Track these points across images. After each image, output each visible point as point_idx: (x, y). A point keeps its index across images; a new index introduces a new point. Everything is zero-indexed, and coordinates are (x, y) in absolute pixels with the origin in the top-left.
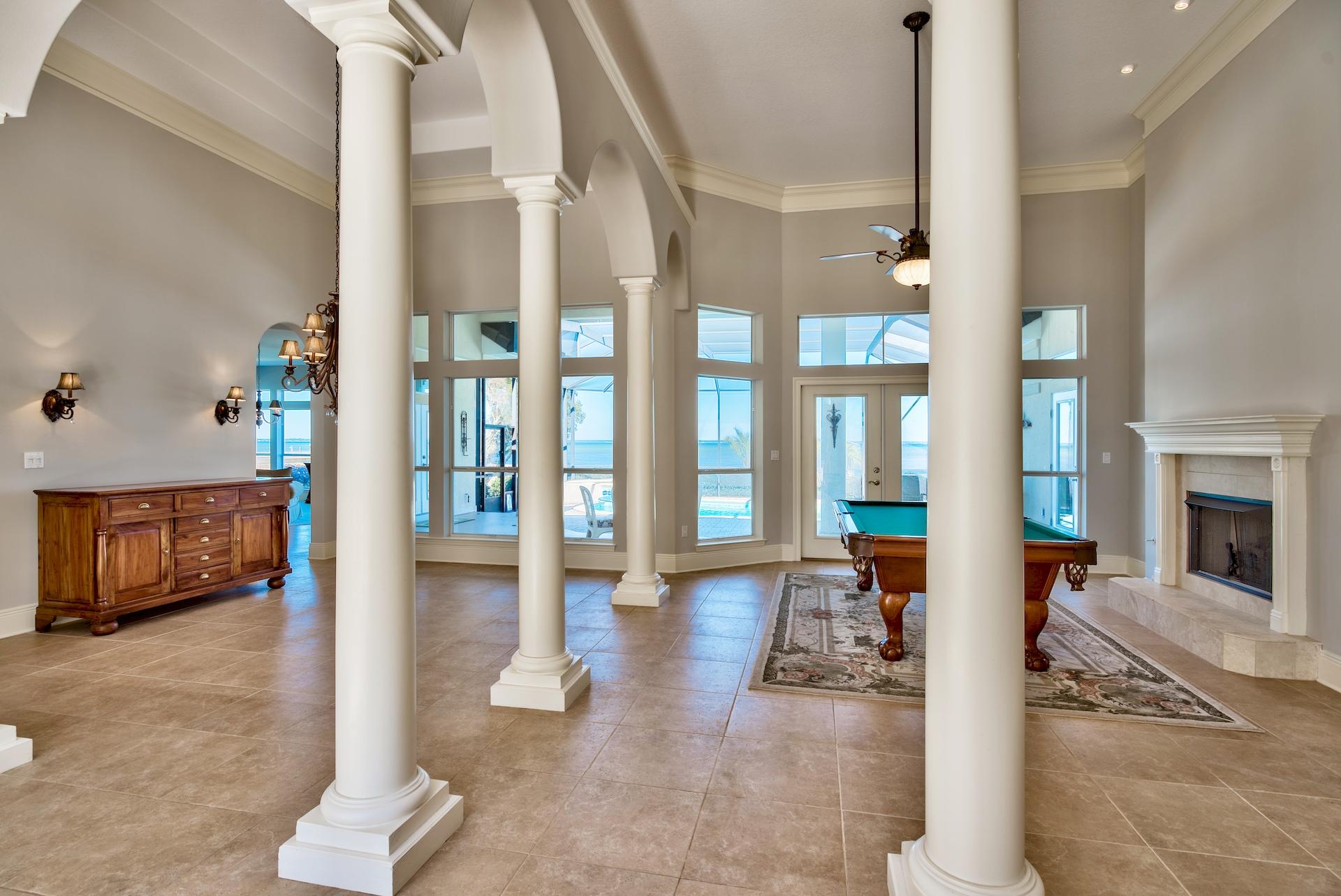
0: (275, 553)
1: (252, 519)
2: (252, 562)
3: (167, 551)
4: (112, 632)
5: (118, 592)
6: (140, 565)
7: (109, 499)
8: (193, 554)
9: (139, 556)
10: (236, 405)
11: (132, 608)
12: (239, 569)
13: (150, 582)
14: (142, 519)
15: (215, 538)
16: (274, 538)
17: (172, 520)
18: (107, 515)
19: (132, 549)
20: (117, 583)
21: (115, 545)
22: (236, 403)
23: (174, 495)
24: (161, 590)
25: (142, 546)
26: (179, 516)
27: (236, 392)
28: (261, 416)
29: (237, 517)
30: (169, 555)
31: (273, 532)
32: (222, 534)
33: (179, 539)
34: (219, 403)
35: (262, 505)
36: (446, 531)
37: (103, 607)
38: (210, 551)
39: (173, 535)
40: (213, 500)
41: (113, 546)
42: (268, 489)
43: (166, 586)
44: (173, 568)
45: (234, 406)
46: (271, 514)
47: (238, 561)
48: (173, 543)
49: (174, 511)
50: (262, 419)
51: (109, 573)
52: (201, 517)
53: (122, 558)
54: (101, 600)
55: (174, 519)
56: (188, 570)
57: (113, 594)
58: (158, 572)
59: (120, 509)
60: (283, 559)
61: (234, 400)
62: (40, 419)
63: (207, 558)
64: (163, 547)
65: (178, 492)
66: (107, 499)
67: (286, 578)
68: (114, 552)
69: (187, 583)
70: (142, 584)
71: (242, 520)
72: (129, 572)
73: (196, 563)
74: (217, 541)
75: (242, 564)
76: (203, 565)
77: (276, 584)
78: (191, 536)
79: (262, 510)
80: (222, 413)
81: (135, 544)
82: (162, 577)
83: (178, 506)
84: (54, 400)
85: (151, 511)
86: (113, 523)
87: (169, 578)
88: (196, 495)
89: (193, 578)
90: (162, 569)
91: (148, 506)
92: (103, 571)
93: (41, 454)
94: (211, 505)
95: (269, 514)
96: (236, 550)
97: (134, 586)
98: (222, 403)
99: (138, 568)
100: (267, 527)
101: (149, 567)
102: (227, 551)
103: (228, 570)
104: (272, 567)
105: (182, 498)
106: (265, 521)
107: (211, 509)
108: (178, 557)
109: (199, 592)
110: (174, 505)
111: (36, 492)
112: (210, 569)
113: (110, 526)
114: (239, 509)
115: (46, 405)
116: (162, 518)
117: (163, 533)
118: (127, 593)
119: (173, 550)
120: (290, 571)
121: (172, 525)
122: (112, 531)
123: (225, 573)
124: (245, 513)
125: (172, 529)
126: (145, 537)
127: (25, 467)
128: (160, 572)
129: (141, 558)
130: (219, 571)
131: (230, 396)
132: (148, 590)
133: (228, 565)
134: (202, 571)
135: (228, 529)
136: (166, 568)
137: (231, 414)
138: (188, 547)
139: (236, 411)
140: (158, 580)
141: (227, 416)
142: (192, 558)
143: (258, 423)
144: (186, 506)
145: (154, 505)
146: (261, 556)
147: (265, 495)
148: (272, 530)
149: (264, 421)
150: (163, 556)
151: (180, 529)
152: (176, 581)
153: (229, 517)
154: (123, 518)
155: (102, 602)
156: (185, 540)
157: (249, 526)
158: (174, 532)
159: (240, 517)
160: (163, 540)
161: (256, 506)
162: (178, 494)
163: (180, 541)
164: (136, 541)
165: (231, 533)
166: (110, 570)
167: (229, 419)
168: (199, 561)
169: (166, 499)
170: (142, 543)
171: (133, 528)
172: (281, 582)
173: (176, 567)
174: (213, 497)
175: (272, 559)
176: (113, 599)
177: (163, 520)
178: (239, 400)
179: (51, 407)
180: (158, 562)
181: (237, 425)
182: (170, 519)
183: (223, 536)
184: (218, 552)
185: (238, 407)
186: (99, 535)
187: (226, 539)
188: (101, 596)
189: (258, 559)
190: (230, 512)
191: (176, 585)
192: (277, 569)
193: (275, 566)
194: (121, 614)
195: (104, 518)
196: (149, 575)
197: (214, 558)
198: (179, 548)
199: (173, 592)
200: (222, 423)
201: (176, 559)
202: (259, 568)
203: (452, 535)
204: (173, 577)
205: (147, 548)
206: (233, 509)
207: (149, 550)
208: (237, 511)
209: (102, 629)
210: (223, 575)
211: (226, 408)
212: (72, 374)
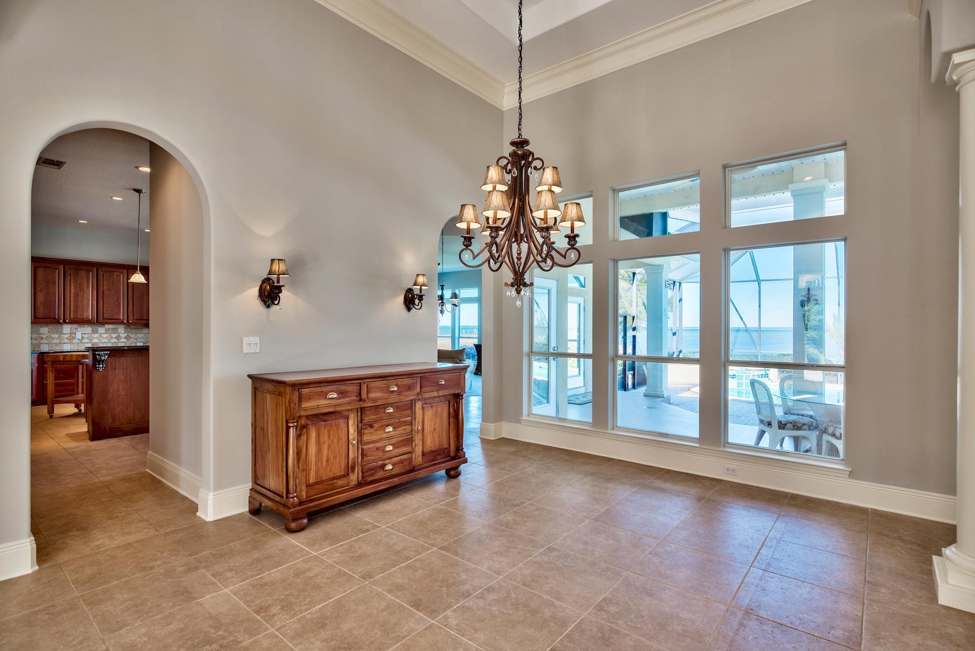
0: (452, 442)
1: (432, 407)
2: (432, 452)
3: (354, 442)
4: (301, 529)
5: (309, 486)
6: (330, 457)
7: (299, 389)
8: (378, 445)
9: (329, 447)
10: (421, 292)
11: (320, 504)
12: (420, 459)
13: (339, 474)
14: (331, 410)
15: (398, 428)
16: (452, 426)
17: (359, 410)
18: (297, 405)
19: (322, 440)
20: (307, 477)
21: (305, 436)
22: (421, 289)
23: (360, 383)
24: (349, 483)
25: (331, 436)
26: (365, 406)
27: (421, 280)
28: (444, 307)
29: (419, 405)
30: (356, 445)
31: (451, 420)
32: (405, 423)
33: (365, 429)
34: (407, 291)
35: (441, 393)
36: (610, 424)
37: (293, 503)
38: (394, 441)
39: (360, 425)
40: (396, 389)
41: (304, 438)
42: (447, 376)
43: (354, 478)
44: (360, 459)
45: (419, 293)
46: (449, 402)
47: (419, 450)
48: (360, 433)
49: (361, 400)
50: (444, 309)
51: (300, 466)
52: (385, 406)
53: (313, 449)
54: (291, 496)
55: (361, 408)
56: (374, 460)
57: (304, 488)
58: (347, 462)
59: (310, 398)
60: (459, 448)
61: (419, 287)
62: (257, 304)
63: (391, 448)
64: (351, 437)
65: (363, 381)
66: (297, 388)
67: (462, 467)
68: (305, 443)
69: (372, 475)
70: (331, 476)
71: (423, 408)
72: (319, 464)
73: (380, 454)
74: (400, 430)
75: (423, 454)
76: (387, 455)
77: (453, 474)
78: (376, 425)
79: (441, 398)
80: (411, 300)
81: (325, 436)
82: (350, 469)
83: (364, 396)
84: (268, 287)
85: (338, 401)
86: (303, 413)
87: (356, 469)
88: (381, 383)
89: (378, 470)
90: (350, 461)
91: (335, 396)
92: (294, 466)
93: (257, 340)
94: (395, 394)
95: (448, 402)
96: (418, 439)
97: (323, 479)
98: (410, 291)
99: (328, 460)
100: (445, 414)
101: (338, 458)
102: (409, 441)
103: (410, 460)
104: (449, 456)
105: (367, 387)
106: (443, 409)
107: (394, 398)
108: (365, 447)
109: (383, 485)
110: (360, 394)
111: (249, 376)
112: (394, 459)
113: (300, 417)
114: (420, 397)
115: (261, 291)
116: (349, 408)
117: (351, 423)
118: (317, 486)
119: (360, 442)
120: (465, 461)
121: (359, 414)
122: (303, 421)
123: (407, 463)
124: (425, 402)
125: (359, 418)
126: (334, 427)
127: (244, 352)
128: (348, 463)
129: (331, 449)
130: (402, 462)
131: (415, 284)
132: (338, 483)
133: (409, 455)
134: (387, 461)
135: (410, 418)
136: (354, 459)
137: (417, 301)
138: (374, 438)
139: (421, 298)
140: (347, 473)
141: (414, 303)
142: (378, 449)
143: (442, 312)
144: (372, 395)
145: (342, 394)
146: (440, 445)
147: (443, 383)
148: (449, 419)
149: (446, 311)
150: (351, 446)
151: (367, 419)
152: (362, 472)
153: (411, 405)
154: (312, 408)
155: (292, 498)
156: (371, 430)
157: (429, 414)
158: (361, 422)
159: (421, 406)
160: (351, 430)
161: (435, 394)
162: (364, 383)
163: (366, 431)
164: (326, 431)
165: (413, 421)
166: (301, 462)
167: (416, 306)
168: (384, 451)
169: (352, 388)
170: (331, 433)
171: (324, 418)
172: (457, 472)
173: (362, 458)
174: (397, 385)
175: (450, 447)
176: (304, 493)
177: (351, 410)
178: (423, 287)
179: (266, 294)
180: (347, 452)
181: (421, 311)
182: (357, 409)
183: (406, 425)
184: (401, 441)
185: (422, 294)
186: (290, 427)
187: (408, 428)
188: (291, 492)
189: (438, 448)
190: (412, 400)
191: (363, 477)
192: (454, 458)
193: (452, 454)
194: (309, 510)
195: (294, 409)
196: (338, 468)
197: (398, 447)
198: (366, 438)
199: (360, 485)
200: (409, 309)
201: (362, 450)
202: (438, 457)
203: (615, 428)
204: (360, 468)
205: (336, 440)
206: (415, 397)
207: (338, 441)
208: (419, 400)
209: (293, 525)
210: (405, 465)
211: (413, 295)
212: (279, 260)
